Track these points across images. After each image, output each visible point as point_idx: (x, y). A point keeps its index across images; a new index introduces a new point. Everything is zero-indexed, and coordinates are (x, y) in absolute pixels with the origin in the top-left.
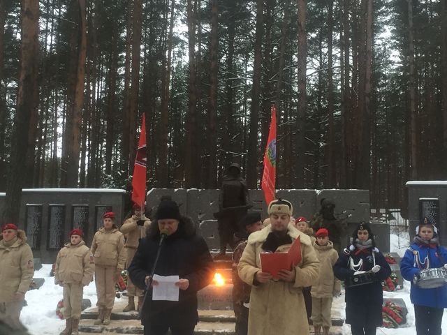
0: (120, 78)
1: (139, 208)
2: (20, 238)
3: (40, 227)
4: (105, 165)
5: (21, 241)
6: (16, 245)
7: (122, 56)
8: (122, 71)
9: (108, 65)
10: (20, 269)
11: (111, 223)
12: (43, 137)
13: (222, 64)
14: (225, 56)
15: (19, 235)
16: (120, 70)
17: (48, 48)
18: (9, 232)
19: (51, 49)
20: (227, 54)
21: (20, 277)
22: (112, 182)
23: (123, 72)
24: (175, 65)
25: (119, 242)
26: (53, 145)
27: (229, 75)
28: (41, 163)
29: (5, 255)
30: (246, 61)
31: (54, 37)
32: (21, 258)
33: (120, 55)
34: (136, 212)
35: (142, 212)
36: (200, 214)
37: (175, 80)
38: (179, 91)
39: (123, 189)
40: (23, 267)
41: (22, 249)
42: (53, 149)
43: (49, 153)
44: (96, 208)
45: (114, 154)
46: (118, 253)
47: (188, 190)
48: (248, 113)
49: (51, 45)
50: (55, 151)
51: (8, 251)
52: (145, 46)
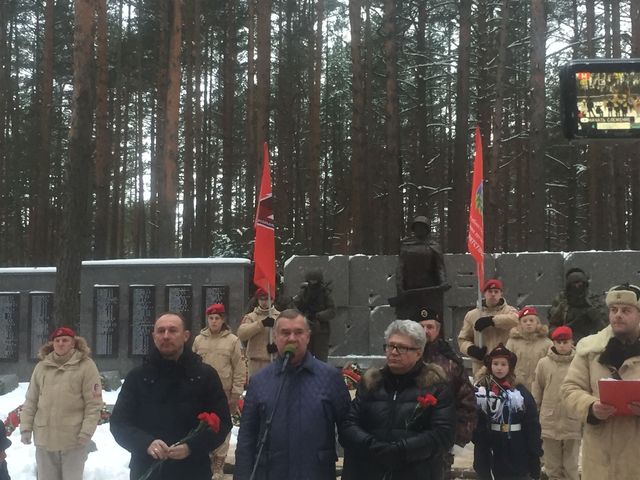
0: (240, 69)
1: (266, 294)
2: (80, 350)
3: (116, 321)
4: (221, 212)
5: (80, 353)
6: (73, 361)
7: (243, 34)
8: (243, 58)
9: (221, 49)
10: (82, 397)
11: (220, 322)
12: (121, 169)
13: (409, 40)
14: (412, 27)
15: (77, 346)
16: (241, 56)
17: (125, 24)
18: (64, 341)
19: (129, 26)
20: (415, 23)
21: (83, 409)
22: (228, 247)
23: (245, 60)
24: (331, 44)
25: (233, 351)
26: (138, 182)
27: (420, 60)
28: (120, 210)
29: (59, 376)
30: (448, 34)
31: (133, 8)
32: (82, 382)
33: (240, 31)
34: (260, 302)
35: (269, 302)
36: (371, 296)
37: (333, 68)
38: (339, 87)
39: (246, 257)
40: (86, 395)
41: (84, 366)
42: (138, 187)
43: (131, 194)
44: (204, 290)
45: (235, 194)
46: (233, 368)
47: (351, 257)
48: (454, 118)
49: (129, 20)
50: (141, 191)
51: (62, 371)
52: (280, 15)
